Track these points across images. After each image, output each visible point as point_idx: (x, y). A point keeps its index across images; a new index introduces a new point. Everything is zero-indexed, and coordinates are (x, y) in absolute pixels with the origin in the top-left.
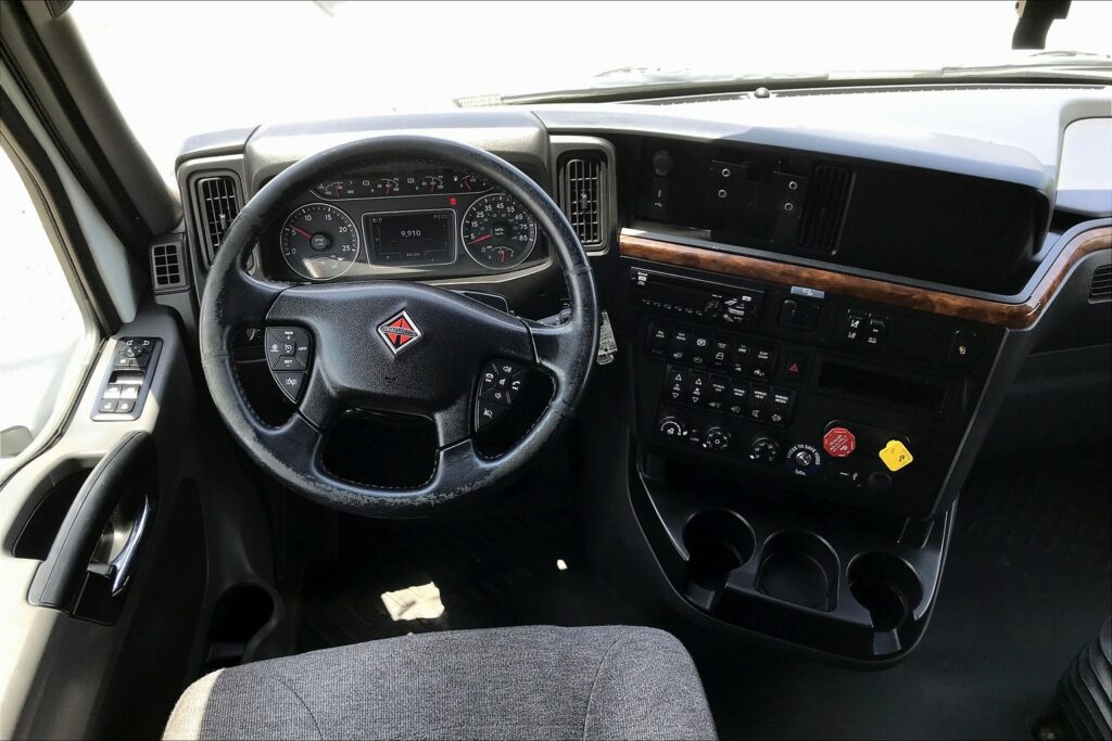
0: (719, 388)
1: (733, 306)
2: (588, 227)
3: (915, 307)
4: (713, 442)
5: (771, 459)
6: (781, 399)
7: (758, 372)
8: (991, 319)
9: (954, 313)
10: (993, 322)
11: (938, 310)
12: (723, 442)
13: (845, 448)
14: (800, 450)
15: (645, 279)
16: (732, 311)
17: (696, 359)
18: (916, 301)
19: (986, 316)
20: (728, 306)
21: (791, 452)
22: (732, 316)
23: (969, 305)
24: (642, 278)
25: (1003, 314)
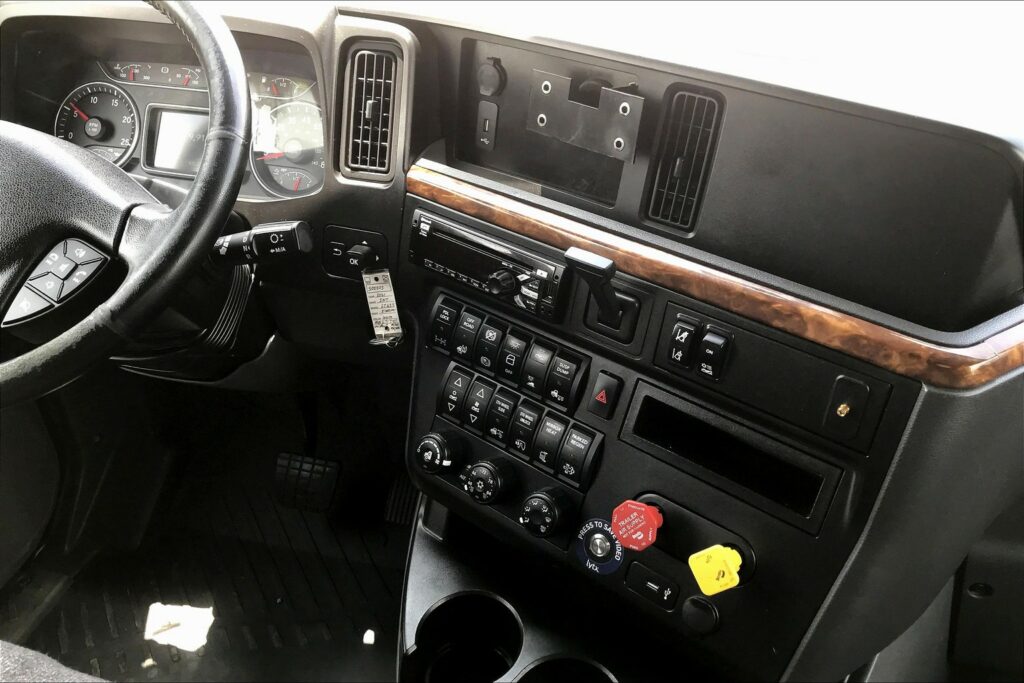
0: (504, 406)
1: (525, 283)
2: (374, 148)
3: (777, 323)
4: (475, 485)
5: (543, 529)
6: (578, 441)
7: (555, 393)
8: (896, 363)
9: (836, 344)
10: (901, 370)
11: (811, 334)
12: (487, 487)
13: (639, 536)
14: (596, 530)
15: (427, 228)
16: (525, 290)
17: (484, 360)
18: (778, 313)
19: (888, 357)
20: (520, 284)
21: (583, 532)
22: (525, 298)
23: (863, 332)
24: (425, 227)
25: (918, 357)
